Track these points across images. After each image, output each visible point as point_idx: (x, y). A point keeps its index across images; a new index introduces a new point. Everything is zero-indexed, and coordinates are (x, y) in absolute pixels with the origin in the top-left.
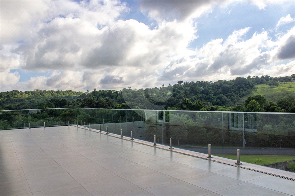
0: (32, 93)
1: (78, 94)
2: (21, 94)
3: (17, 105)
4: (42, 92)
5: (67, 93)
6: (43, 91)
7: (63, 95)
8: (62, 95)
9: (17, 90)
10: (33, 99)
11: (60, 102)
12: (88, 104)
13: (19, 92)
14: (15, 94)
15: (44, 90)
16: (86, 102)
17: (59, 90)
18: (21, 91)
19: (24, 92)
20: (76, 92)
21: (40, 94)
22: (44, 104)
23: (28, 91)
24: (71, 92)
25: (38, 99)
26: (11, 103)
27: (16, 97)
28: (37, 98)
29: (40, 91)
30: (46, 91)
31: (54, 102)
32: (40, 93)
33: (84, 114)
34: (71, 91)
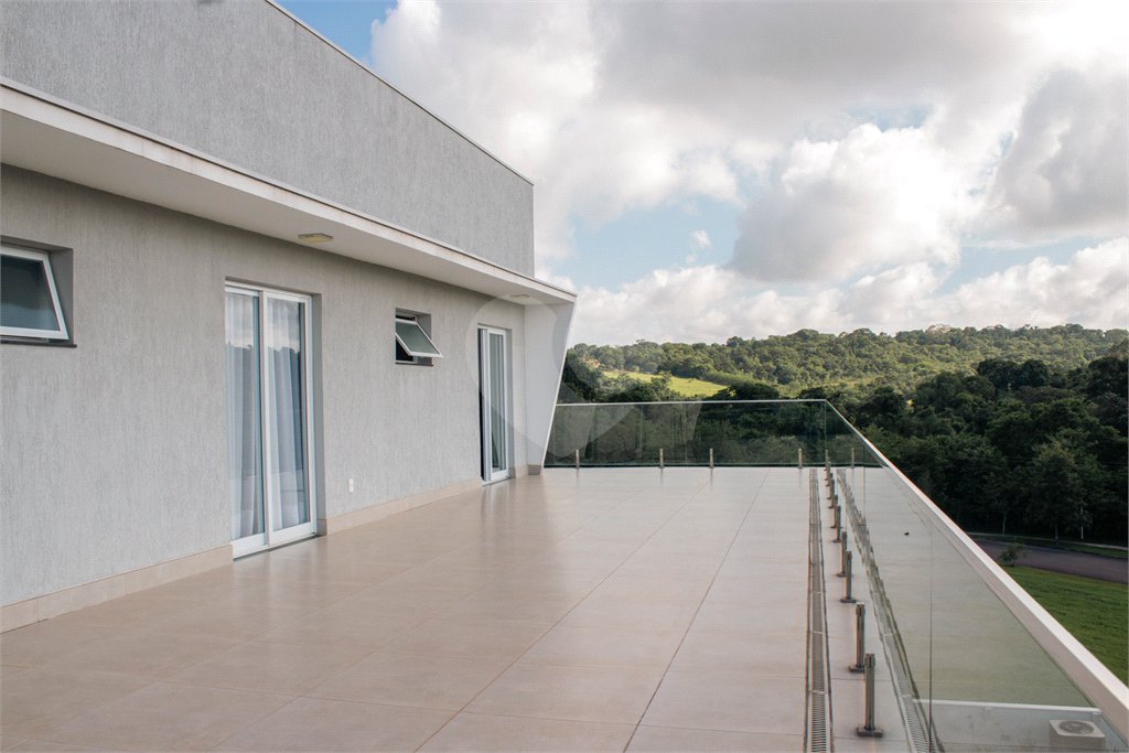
0: (920, 338)
1: (1109, 341)
2: (883, 345)
3: (865, 385)
4: (958, 334)
5: (1060, 337)
6: (963, 329)
7: (1043, 346)
8: (1038, 345)
9: (868, 330)
10: (924, 363)
11: (1017, 373)
12: (1116, 383)
13: (874, 337)
14: (862, 345)
15: (966, 328)
16: (1111, 372)
17: (1028, 326)
18: (882, 334)
19: (894, 336)
20: (1100, 331)
21: (952, 343)
22: (951, 381)
23: (907, 333)
24: (1077, 331)
25: (942, 360)
26: (847, 375)
27: (866, 356)
28: (938, 357)
29: (952, 330)
30: (973, 329)
31: (992, 374)
32: (952, 339)
33: (1088, 426)
34: (1076, 326)
